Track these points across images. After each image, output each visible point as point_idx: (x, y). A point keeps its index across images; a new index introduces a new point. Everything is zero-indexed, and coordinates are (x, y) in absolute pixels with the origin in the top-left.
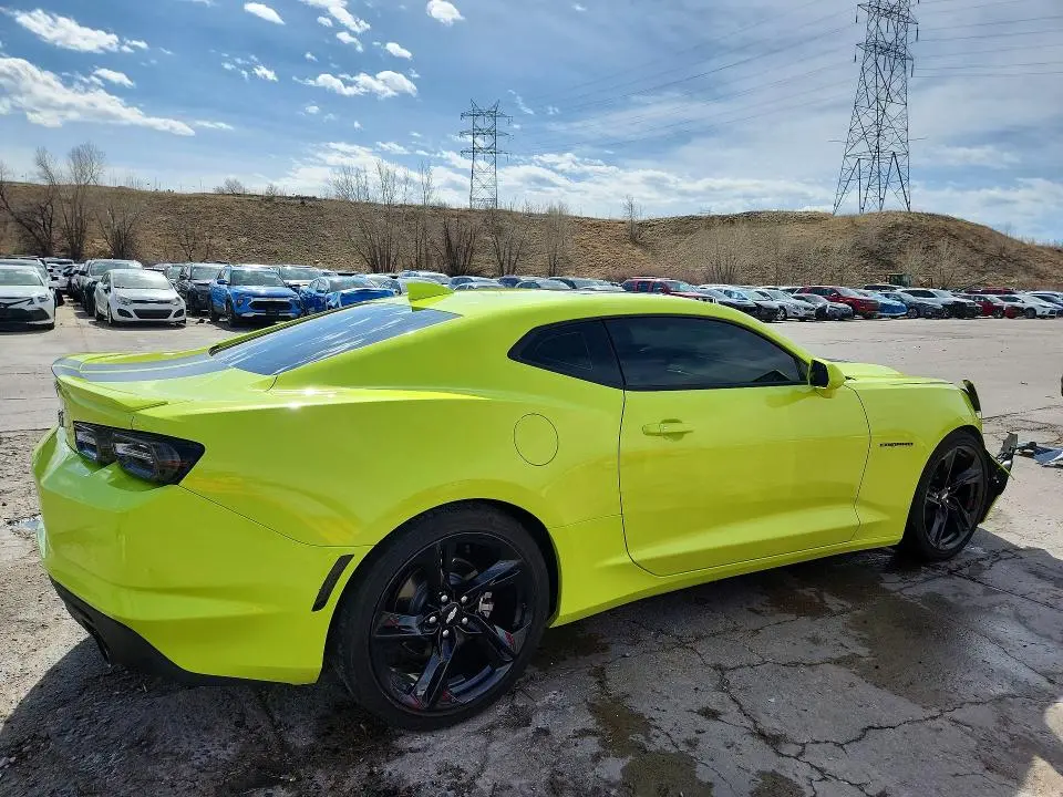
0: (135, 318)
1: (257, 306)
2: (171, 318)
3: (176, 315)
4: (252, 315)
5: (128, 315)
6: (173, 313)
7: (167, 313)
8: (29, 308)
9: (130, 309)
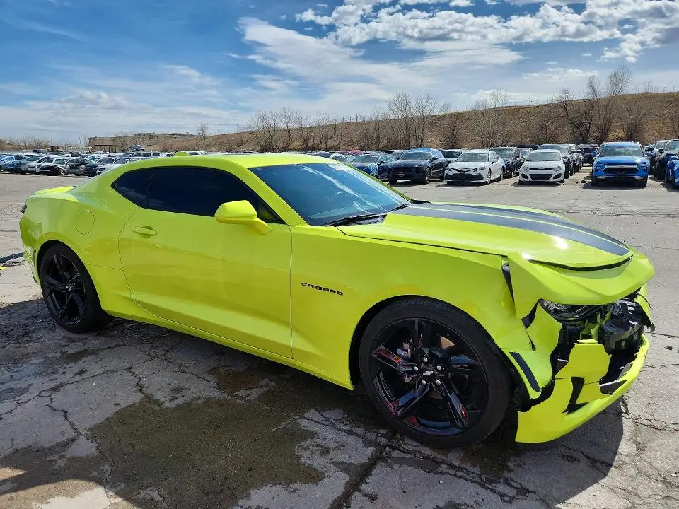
0: (530, 179)
1: (608, 171)
2: (551, 180)
3: (555, 177)
4: (604, 177)
5: (526, 177)
6: (553, 177)
7: (549, 176)
8: (474, 173)
9: (527, 174)
